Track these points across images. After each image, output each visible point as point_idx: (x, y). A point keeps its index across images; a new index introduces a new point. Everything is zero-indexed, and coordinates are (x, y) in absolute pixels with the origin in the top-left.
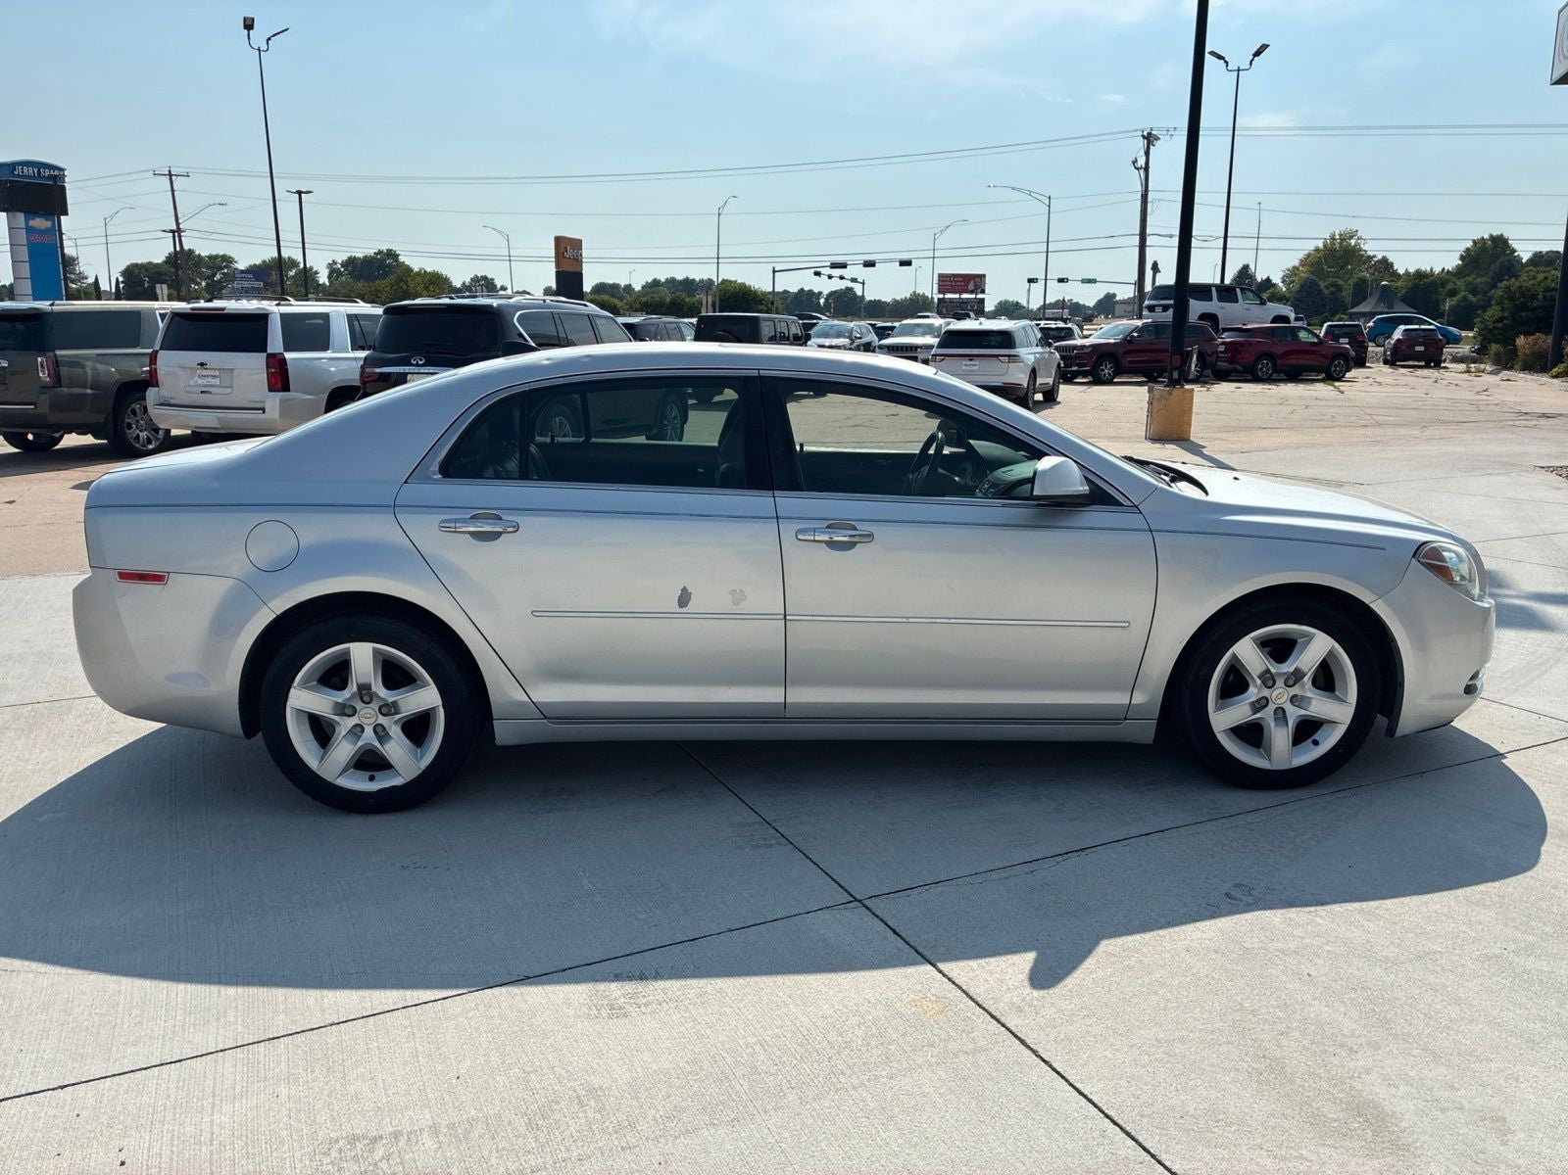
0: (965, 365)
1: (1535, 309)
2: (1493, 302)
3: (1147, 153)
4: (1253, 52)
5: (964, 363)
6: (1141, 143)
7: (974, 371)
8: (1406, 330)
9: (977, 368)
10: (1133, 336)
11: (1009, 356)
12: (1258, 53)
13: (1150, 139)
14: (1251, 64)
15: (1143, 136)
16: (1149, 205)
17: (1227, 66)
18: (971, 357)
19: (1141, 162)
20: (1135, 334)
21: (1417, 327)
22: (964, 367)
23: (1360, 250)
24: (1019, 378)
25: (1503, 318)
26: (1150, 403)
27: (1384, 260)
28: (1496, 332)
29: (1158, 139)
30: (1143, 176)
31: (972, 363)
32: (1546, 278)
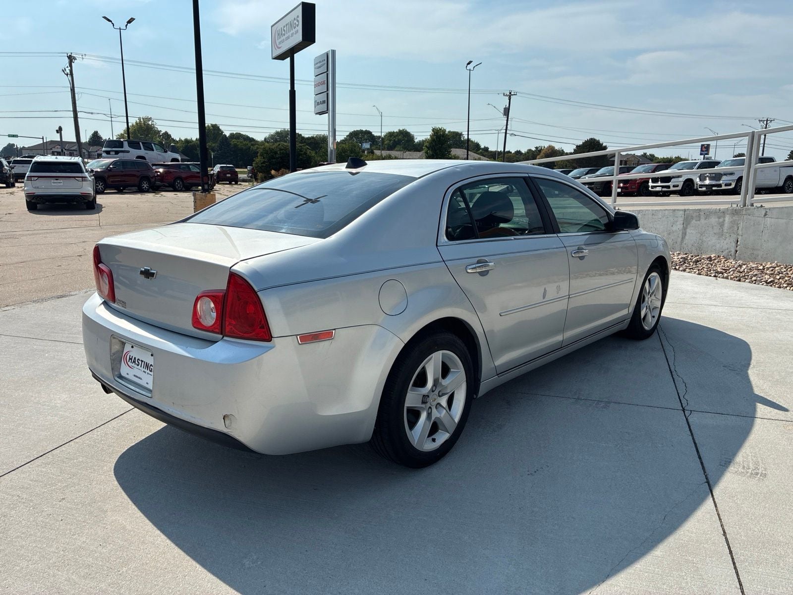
0: (53, 183)
1: (278, 158)
2: (259, 154)
3: (71, 66)
4: (127, 21)
5: (52, 181)
6: (67, 60)
7: (59, 186)
8: (221, 167)
9: (62, 184)
10: (111, 168)
11: (82, 177)
12: (129, 22)
13: (71, 59)
14: (126, 27)
15: (68, 56)
16: (76, 95)
17: (113, 26)
18: (57, 178)
19: (68, 71)
20: (111, 166)
21: (225, 165)
22: (53, 184)
23: (154, 127)
24: (89, 190)
25: (264, 162)
26: (195, 202)
27: (166, 133)
28: (263, 168)
29: (75, 59)
30: (70, 79)
31: (58, 181)
32: (279, 145)
